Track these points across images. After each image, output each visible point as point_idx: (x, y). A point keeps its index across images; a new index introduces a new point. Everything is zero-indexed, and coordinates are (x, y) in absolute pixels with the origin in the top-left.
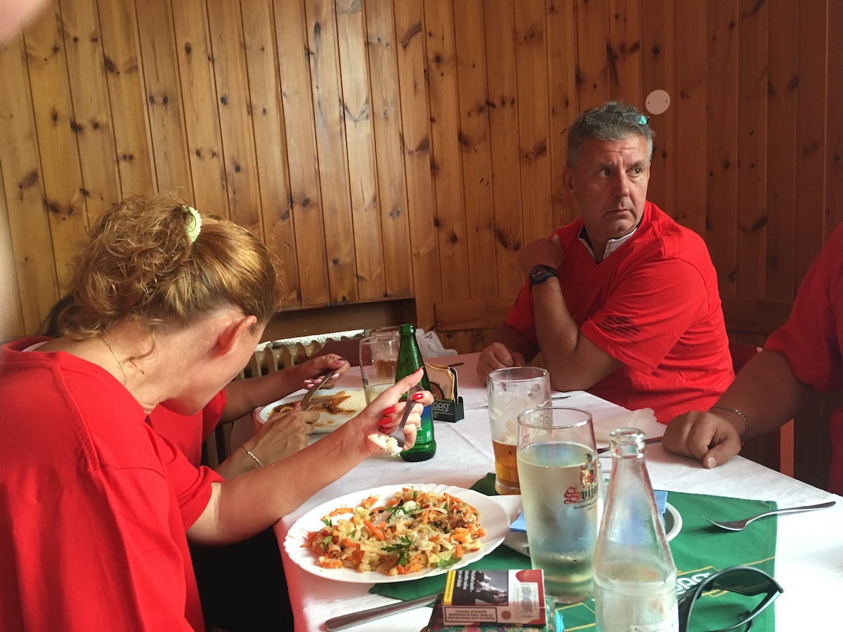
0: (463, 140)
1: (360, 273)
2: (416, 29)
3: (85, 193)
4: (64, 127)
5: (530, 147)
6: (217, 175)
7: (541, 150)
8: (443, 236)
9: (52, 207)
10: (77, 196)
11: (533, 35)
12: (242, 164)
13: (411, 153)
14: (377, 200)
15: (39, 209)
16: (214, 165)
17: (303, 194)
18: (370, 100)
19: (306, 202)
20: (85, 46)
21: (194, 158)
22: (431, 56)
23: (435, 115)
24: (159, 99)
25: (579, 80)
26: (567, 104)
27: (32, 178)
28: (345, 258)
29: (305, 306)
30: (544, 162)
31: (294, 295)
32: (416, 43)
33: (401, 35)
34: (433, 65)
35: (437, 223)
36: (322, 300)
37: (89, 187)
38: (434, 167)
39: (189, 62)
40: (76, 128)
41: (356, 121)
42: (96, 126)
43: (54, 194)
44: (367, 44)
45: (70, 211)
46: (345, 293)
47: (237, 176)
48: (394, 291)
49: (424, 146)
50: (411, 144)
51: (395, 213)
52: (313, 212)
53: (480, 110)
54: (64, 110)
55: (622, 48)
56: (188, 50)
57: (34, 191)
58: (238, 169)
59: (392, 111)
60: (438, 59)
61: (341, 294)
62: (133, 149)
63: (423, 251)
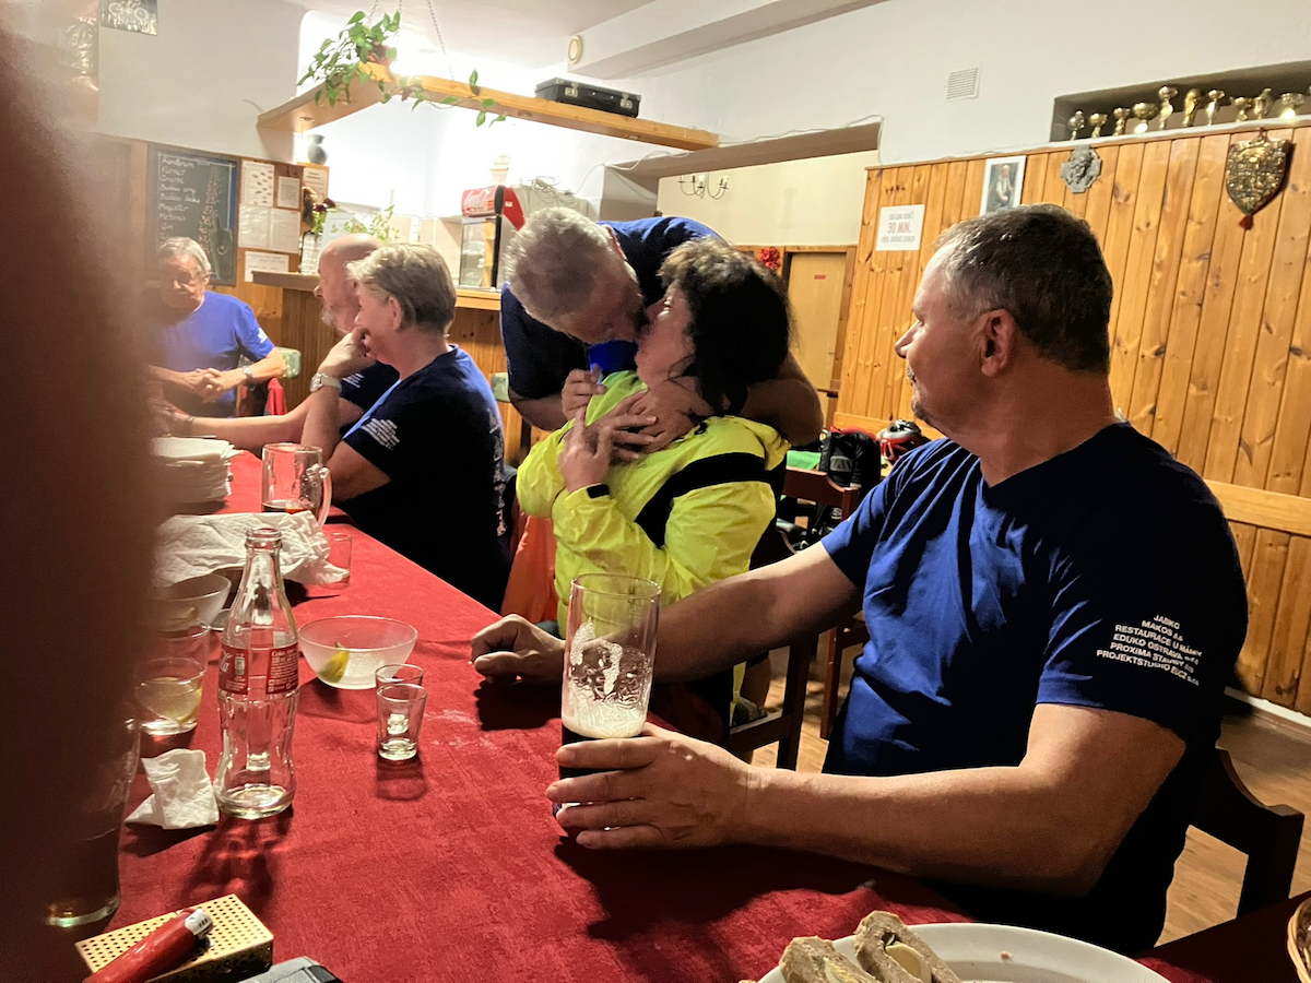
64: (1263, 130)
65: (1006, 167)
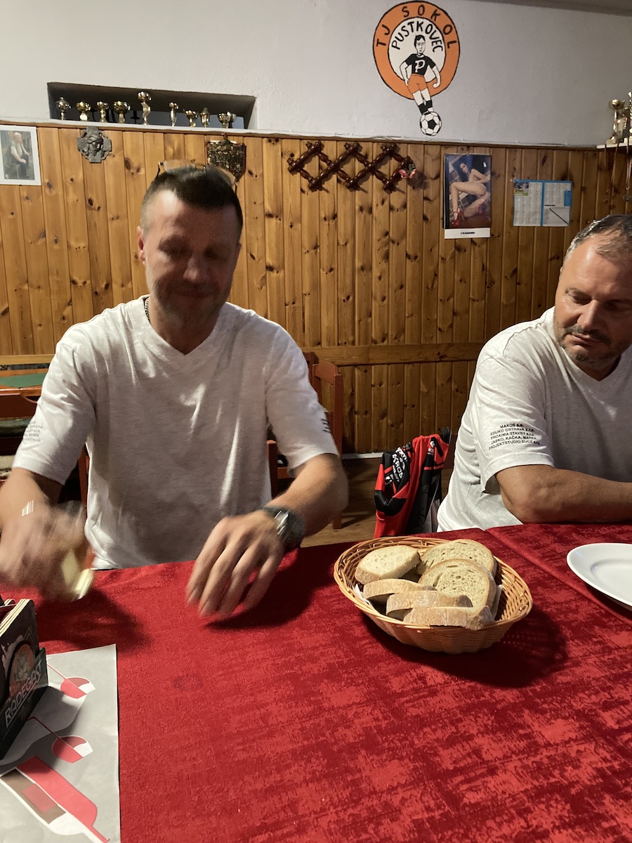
64: (227, 135)
65: (17, 134)
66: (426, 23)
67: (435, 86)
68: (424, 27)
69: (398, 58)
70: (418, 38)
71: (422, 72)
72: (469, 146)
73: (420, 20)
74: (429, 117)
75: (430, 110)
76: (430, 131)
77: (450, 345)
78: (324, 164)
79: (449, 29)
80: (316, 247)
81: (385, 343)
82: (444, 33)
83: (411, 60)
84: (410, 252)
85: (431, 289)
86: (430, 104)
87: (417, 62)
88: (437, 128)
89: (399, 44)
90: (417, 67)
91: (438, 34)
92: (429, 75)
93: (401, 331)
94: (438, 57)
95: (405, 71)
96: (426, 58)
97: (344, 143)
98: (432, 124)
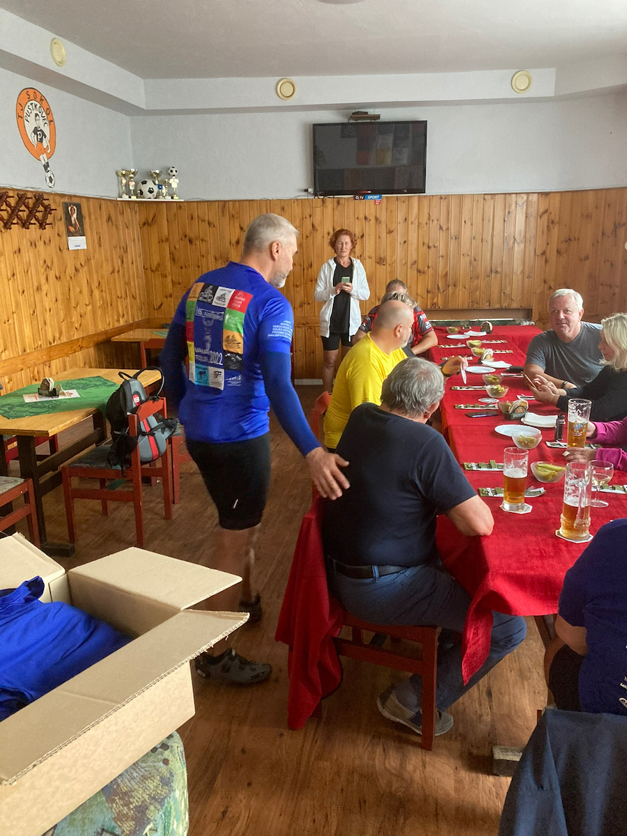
0: (558, 252)
1: (513, 298)
2: (546, 211)
3: (428, 267)
4: (426, 247)
5: (583, 257)
6: (468, 262)
7: (587, 258)
8: (546, 286)
9: (419, 271)
10: (426, 268)
11: (588, 216)
12: (477, 259)
13: (538, 256)
14: (523, 272)
15: (416, 271)
16: (468, 258)
17: (496, 269)
18: (525, 236)
19: (497, 272)
20: (435, 222)
21: (462, 256)
22: (550, 222)
23: (549, 242)
24: (454, 238)
25: (603, 234)
26: (598, 242)
27: (415, 262)
28: (508, 292)
29: (491, 308)
30: (587, 262)
31: (488, 304)
32: (546, 216)
33: (540, 213)
34: (551, 224)
35: (545, 282)
36: (497, 306)
37: (430, 265)
38: (546, 261)
39: (465, 226)
40: (429, 247)
41: (518, 244)
42: (435, 247)
43: (420, 267)
44: (526, 217)
45: (424, 273)
46: (506, 305)
47: (475, 262)
48: (525, 305)
49: (544, 253)
50: (539, 252)
51: (529, 277)
52: (499, 275)
53: (566, 241)
54: (426, 242)
55: (619, 224)
56: (465, 222)
57: (415, 266)
58: (475, 260)
59: (532, 240)
60: (553, 222)
61: (505, 305)
62: (444, 254)
63: (538, 292)
66: (39, 105)
67: (49, 151)
68: (38, 107)
69: (29, 129)
70: (36, 115)
71: (41, 140)
72: (71, 196)
73: (36, 103)
74: (49, 174)
75: (49, 169)
76: (50, 185)
77: (83, 338)
78: (9, 209)
79: (48, 111)
80: (13, 276)
81: (55, 343)
82: (47, 114)
83: (36, 131)
84: (58, 275)
85: (69, 299)
86: (47, 163)
87: (38, 133)
88: (53, 182)
89: (29, 119)
90: (39, 137)
91: (44, 114)
92: (45, 143)
93: (61, 333)
94: (46, 130)
95: (33, 139)
96: (41, 131)
97: (16, 192)
98: (51, 180)
